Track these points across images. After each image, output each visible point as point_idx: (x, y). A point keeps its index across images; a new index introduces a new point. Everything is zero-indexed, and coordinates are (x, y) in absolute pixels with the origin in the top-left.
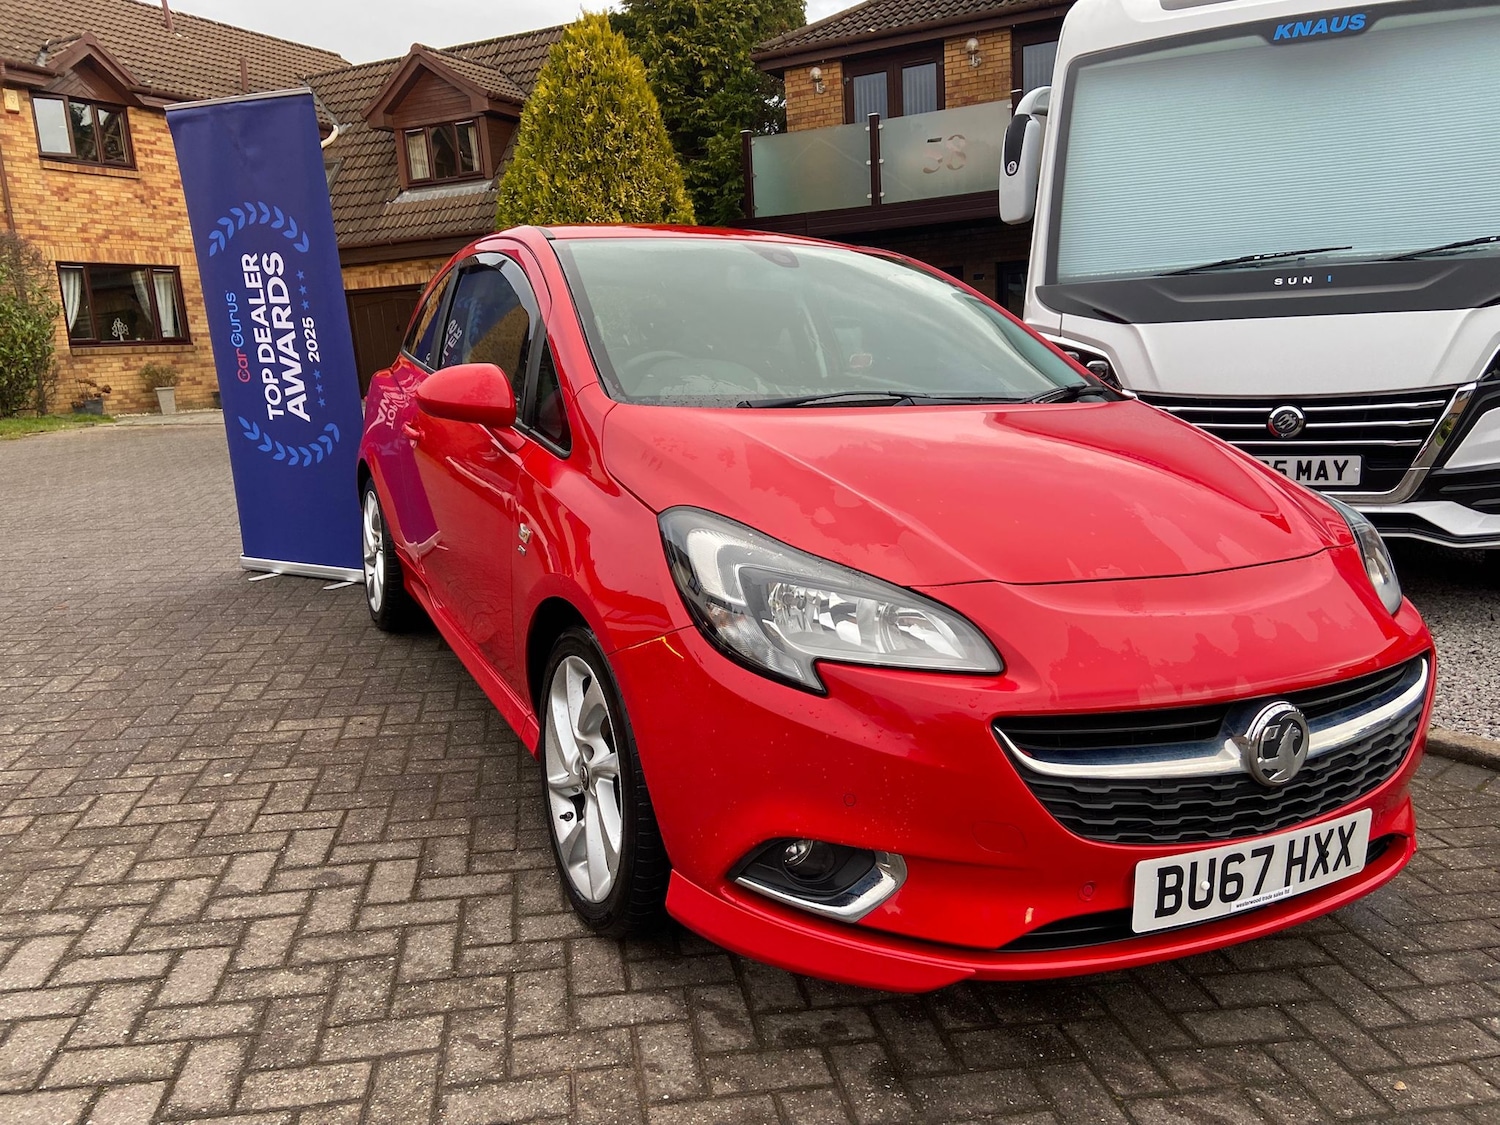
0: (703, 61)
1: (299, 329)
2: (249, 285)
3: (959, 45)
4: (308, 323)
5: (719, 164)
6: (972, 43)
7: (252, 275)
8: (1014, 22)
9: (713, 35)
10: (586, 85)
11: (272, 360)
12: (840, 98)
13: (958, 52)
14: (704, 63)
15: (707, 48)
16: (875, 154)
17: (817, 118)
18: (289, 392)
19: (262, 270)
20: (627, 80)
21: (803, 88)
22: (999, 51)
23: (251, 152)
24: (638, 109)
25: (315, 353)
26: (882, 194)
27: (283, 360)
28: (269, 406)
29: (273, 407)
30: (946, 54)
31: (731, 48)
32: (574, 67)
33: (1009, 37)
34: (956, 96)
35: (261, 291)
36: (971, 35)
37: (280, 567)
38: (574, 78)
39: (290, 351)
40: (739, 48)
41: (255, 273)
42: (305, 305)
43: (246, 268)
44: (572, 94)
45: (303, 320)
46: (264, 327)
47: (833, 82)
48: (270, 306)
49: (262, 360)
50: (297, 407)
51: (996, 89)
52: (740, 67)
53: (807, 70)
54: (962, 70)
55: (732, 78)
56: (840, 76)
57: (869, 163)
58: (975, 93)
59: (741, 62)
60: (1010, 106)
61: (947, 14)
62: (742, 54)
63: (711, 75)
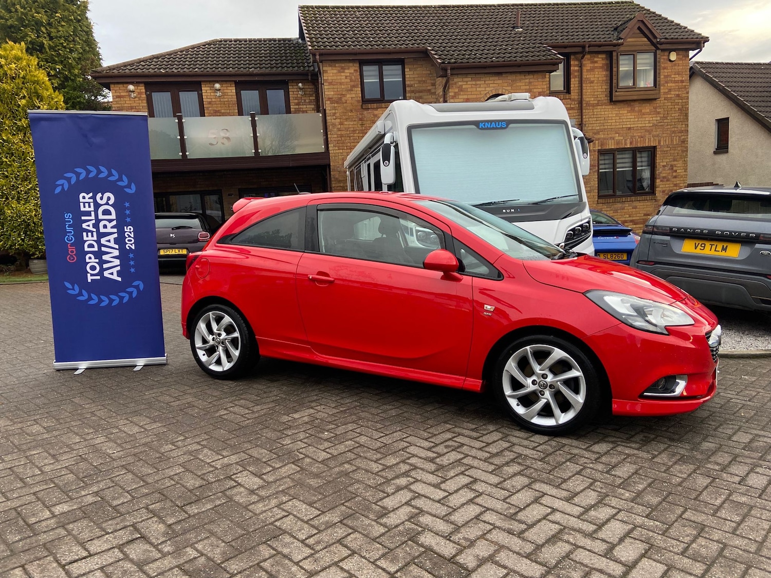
0: (51, 72)
1: (121, 233)
2: (82, 209)
3: (209, 85)
4: (129, 230)
6: (217, 86)
7: (87, 205)
8: (238, 79)
9: (56, 59)
10: (18, 83)
11: (96, 249)
12: (145, 102)
13: (209, 88)
15: (53, 65)
16: (182, 133)
18: (105, 266)
19: (95, 202)
20: (43, 83)
21: (122, 94)
22: (230, 91)
23: (96, 140)
24: (53, 99)
25: (131, 244)
26: (187, 153)
27: (103, 249)
28: (89, 275)
29: (92, 275)
30: (203, 88)
31: (71, 67)
33: (234, 85)
34: (210, 109)
35: (93, 213)
36: (217, 82)
37: (83, 365)
38: (9, 78)
39: (112, 244)
41: (89, 203)
42: (128, 220)
43: (81, 200)
44: (9, 87)
45: (125, 227)
46: (92, 232)
47: (140, 93)
48: (98, 221)
49: (86, 249)
50: (113, 274)
51: (230, 108)
52: (75, 78)
53: (125, 85)
54: (212, 97)
55: (70, 83)
56: (144, 91)
57: (179, 137)
58: (220, 109)
59: (75, 75)
60: (250, 119)
61: (202, 70)
62: (76, 71)
63: (57, 80)
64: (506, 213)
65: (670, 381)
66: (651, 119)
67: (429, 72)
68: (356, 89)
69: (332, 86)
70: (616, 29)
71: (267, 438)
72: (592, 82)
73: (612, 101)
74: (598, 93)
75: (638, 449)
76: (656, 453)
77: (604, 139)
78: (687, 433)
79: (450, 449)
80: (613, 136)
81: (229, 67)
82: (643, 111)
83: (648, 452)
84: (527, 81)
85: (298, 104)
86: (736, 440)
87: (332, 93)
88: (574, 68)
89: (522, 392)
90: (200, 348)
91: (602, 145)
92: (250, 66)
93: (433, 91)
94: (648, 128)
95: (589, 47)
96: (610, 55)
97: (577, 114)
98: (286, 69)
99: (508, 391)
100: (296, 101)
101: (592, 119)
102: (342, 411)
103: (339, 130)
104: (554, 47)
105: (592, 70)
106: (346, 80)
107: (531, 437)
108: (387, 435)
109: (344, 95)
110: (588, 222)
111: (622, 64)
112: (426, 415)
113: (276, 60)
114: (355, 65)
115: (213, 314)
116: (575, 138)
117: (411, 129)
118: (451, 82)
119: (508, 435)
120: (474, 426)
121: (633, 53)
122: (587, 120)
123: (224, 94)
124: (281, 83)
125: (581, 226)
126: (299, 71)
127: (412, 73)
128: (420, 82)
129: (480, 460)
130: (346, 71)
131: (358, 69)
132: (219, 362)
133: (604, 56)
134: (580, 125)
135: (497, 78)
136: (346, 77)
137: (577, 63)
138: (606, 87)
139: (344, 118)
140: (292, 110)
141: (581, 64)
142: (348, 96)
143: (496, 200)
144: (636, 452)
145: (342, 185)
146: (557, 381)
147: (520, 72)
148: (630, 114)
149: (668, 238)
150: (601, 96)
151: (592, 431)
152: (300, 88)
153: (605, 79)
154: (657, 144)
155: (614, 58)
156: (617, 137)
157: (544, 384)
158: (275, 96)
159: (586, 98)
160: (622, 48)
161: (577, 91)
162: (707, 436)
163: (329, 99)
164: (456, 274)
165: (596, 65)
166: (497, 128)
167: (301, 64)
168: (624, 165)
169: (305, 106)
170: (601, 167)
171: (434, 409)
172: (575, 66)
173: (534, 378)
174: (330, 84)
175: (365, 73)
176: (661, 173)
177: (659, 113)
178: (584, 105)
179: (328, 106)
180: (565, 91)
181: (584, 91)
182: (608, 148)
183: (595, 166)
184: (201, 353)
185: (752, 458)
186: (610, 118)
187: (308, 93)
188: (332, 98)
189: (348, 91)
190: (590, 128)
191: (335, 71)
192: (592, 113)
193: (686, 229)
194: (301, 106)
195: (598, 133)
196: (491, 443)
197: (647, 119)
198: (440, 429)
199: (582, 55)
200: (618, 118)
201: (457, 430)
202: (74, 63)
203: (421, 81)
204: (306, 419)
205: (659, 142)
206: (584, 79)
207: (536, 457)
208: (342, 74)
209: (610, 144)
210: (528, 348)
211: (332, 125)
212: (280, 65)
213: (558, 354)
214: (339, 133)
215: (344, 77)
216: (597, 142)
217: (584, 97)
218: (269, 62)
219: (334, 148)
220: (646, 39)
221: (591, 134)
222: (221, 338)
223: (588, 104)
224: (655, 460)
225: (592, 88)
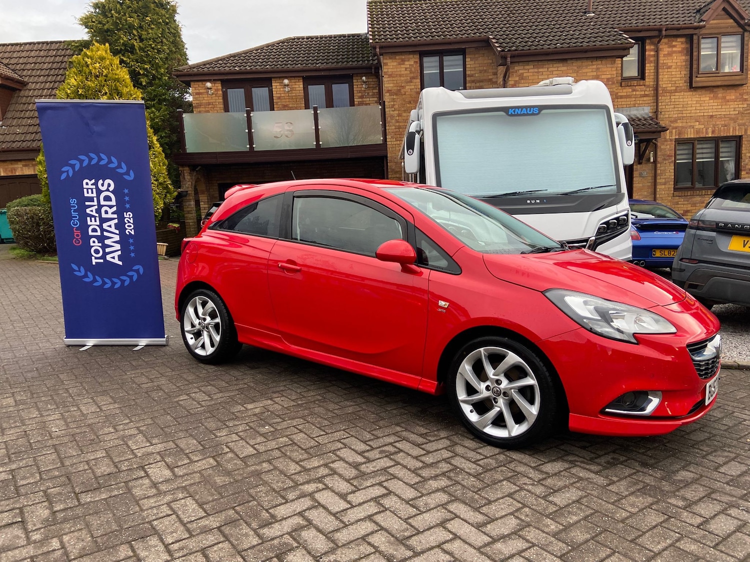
0: (141, 71)
1: (121, 219)
2: (86, 195)
3: (279, 81)
4: (128, 216)
5: (155, 123)
6: (286, 81)
7: (90, 191)
8: (305, 74)
9: (145, 59)
10: (101, 81)
11: (99, 233)
12: (221, 98)
13: (278, 84)
14: (141, 72)
15: (142, 65)
16: (250, 127)
17: (210, 106)
18: (107, 250)
19: (97, 188)
20: (123, 80)
21: (201, 91)
22: (298, 86)
23: (97, 129)
25: (131, 230)
26: (254, 146)
27: (106, 234)
28: (93, 258)
29: (96, 258)
30: (273, 84)
31: (157, 67)
32: (93, 71)
33: (302, 81)
34: (279, 103)
35: (95, 199)
36: (286, 78)
37: (91, 342)
38: (93, 77)
39: (113, 229)
40: (160, 67)
41: (92, 189)
42: (128, 206)
43: (85, 186)
44: (93, 85)
45: (125, 213)
46: (95, 217)
47: (217, 90)
48: (100, 206)
49: (91, 233)
50: (114, 258)
51: (298, 103)
52: (162, 76)
53: (204, 83)
54: (281, 92)
55: (157, 81)
56: (220, 88)
57: (247, 131)
58: (288, 103)
59: (162, 74)
60: (313, 112)
61: (273, 66)
62: (162, 70)
63: (146, 78)
64: (531, 203)
65: (641, 397)
66: (737, 106)
67: (491, 61)
68: (415, 81)
69: (391, 79)
70: (698, 11)
71: (206, 428)
72: (670, 67)
73: (692, 87)
74: (676, 79)
75: (596, 473)
76: (615, 479)
77: (682, 127)
78: (668, 457)
79: (384, 455)
80: (692, 124)
81: (297, 63)
82: (728, 98)
83: (607, 477)
84: (595, 67)
85: (362, 97)
86: (723, 471)
87: (392, 85)
88: (650, 52)
89: (476, 397)
90: (189, 332)
91: (679, 134)
92: (318, 62)
93: (494, 80)
94: (733, 116)
95: (666, 30)
96: (690, 38)
97: (652, 101)
98: (351, 63)
99: (462, 395)
100: (360, 94)
101: (669, 107)
102: (298, 405)
103: (397, 121)
104: (626, 32)
105: (670, 54)
106: (406, 72)
107: (481, 448)
108: (327, 434)
109: (403, 87)
110: (627, 215)
111: (703, 48)
112: (383, 414)
113: (343, 55)
114: (415, 56)
115: (199, 298)
116: (618, 124)
117: (436, 117)
118: (511, 70)
119: (456, 444)
120: (424, 431)
121: (716, 36)
122: (664, 107)
123: (292, 90)
124: (346, 77)
125: (617, 219)
126: (364, 64)
127: (472, 62)
128: (481, 72)
129: (409, 470)
130: (407, 63)
131: (418, 60)
132: (203, 346)
133: (683, 40)
134: (655, 112)
135: (561, 65)
136: (406, 68)
137: (652, 47)
138: (685, 72)
139: (403, 109)
140: (355, 103)
141: (658, 49)
142: (407, 87)
143: (521, 191)
144: (592, 475)
145: (398, 176)
146: (511, 389)
147: (587, 58)
148: (712, 101)
149: (714, 234)
150: (681, 82)
151: (555, 447)
152: (364, 82)
153: (684, 64)
154: (743, 133)
155: (695, 41)
156: (697, 126)
157: (497, 391)
158: (340, 90)
159: (664, 83)
160: (703, 31)
161: (653, 77)
162: (691, 463)
163: (388, 91)
164: (414, 267)
165: (674, 49)
166: (527, 115)
167: (366, 58)
168: (704, 156)
169: (368, 99)
170: (678, 157)
171: (394, 409)
172: (651, 50)
173: (488, 383)
174: (390, 76)
175: (425, 65)
176: (747, 164)
177: (746, 100)
178: (660, 92)
179: (387, 98)
180: (640, 77)
181: (660, 77)
182: (686, 137)
183: (671, 156)
184: (189, 336)
185: (732, 496)
186: (690, 106)
187: (372, 86)
188: (391, 90)
189: (407, 82)
190: (667, 116)
191: (395, 64)
192: (669, 100)
193: (733, 225)
194: (365, 99)
195: (675, 121)
196: (432, 452)
197: (731, 106)
198: (387, 431)
199: (658, 39)
200: (698, 105)
201: (404, 434)
202: (161, 63)
203: (482, 70)
204: (257, 411)
205: (746, 131)
206: (660, 65)
207: (472, 471)
208: (402, 66)
209: (689, 133)
210: (482, 349)
211: (390, 116)
212: (346, 59)
213: (512, 358)
214: (397, 124)
215: (404, 69)
216: (674, 131)
217: (660, 83)
218: (336, 57)
219: (392, 140)
220: (732, 21)
221: (668, 122)
222: (206, 322)
223: (665, 91)
224: (610, 488)
225: (669, 73)
